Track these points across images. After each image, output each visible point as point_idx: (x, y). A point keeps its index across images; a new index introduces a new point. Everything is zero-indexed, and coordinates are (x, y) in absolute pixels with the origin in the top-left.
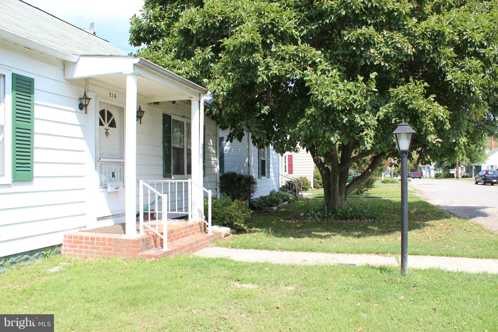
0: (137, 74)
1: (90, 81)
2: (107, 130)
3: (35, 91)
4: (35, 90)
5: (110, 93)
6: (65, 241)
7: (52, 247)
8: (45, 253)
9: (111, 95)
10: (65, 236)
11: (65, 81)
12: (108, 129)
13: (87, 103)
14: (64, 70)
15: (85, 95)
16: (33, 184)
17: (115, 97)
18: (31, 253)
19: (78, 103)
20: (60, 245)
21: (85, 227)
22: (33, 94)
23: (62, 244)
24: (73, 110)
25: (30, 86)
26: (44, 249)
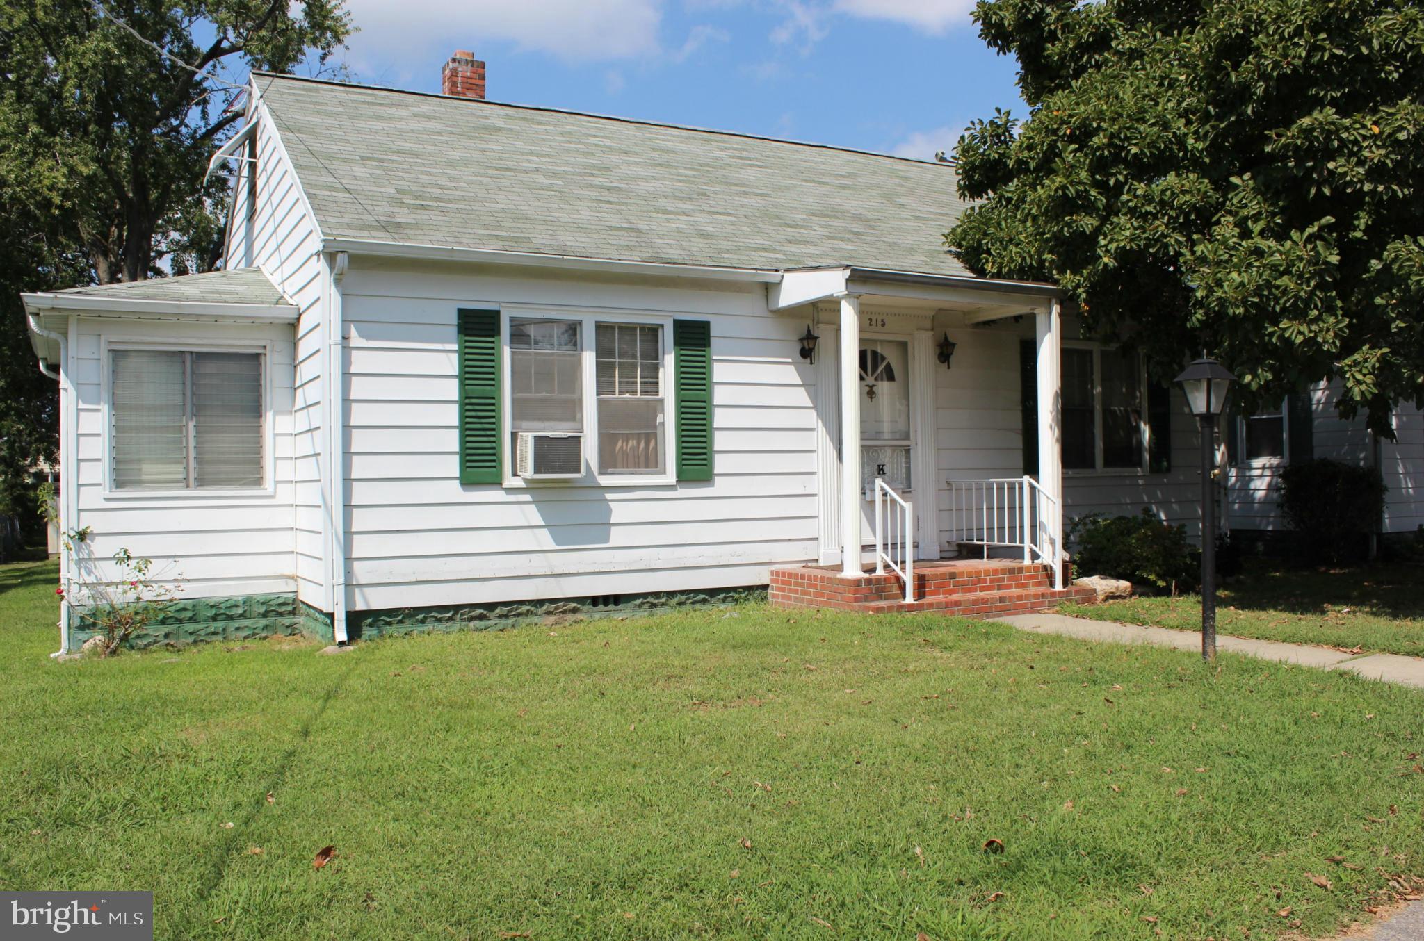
0: (856, 295)
1: (820, 305)
2: (871, 387)
3: (713, 341)
4: (712, 339)
5: (870, 320)
6: (772, 580)
7: (749, 589)
8: (736, 596)
9: (874, 322)
10: (772, 572)
11: (770, 314)
12: (874, 386)
13: (811, 346)
14: (767, 296)
15: (809, 331)
16: (713, 486)
17: (883, 325)
18: (713, 592)
19: (798, 347)
20: (765, 587)
21: (817, 561)
22: (709, 346)
23: (768, 586)
24: (790, 360)
25: (703, 333)
26: (734, 589)
